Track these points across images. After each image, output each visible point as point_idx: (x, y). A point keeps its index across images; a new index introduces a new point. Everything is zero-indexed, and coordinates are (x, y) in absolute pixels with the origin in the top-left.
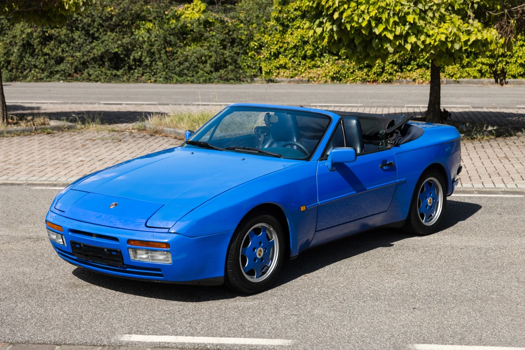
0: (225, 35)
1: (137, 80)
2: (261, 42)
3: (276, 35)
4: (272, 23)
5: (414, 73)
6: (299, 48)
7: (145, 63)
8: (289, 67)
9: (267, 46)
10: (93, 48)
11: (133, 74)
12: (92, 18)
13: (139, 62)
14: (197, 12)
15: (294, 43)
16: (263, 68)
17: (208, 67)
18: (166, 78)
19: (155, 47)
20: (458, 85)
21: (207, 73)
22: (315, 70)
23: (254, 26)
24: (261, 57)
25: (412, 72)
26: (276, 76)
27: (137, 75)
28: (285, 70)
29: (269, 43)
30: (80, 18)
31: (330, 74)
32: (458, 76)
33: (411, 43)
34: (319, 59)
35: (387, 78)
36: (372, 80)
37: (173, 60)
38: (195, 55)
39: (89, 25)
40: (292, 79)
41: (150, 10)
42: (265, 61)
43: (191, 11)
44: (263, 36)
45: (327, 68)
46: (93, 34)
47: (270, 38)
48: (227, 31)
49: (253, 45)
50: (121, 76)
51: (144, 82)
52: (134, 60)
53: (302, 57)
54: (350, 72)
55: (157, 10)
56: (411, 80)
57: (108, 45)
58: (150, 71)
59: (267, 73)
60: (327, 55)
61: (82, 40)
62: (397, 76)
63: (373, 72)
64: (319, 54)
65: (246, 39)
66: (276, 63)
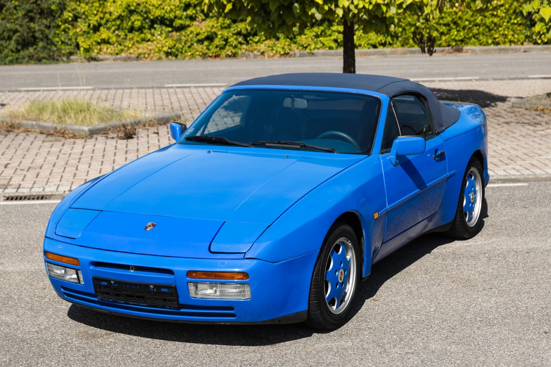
0: (32, 6)
2: (77, 13)
3: (95, 4)
5: (262, 46)
6: (124, 19)
8: (113, 41)
9: (84, 16)
15: (118, 12)
16: (80, 43)
17: (12, 44)
20: (313, 58)
21: (13, 52)
22: (145, 44)
24: (78, 30)
25: (259, 44)
26: (98, 53)
28: (108, 45)
29: (86, 13)
31: (164, 49)
32: (313, 47)
33: (343, 8)
34: (149, 31)
35: (231, 52)
36: (214, 54)
40: (118, 56)
42: (82, 35)
44: (79, 5)
45: (160, 42)
47: (87, 7)
49: (67, 17)
53: (128, 30)
54: (187, 45)
56: (259, 53)
59: (87, 50)
60: (159, 26)
62: (242, 49)
63: (215, 45)
64: (149, 26)
65: (56, 9)
66: (97, 37)
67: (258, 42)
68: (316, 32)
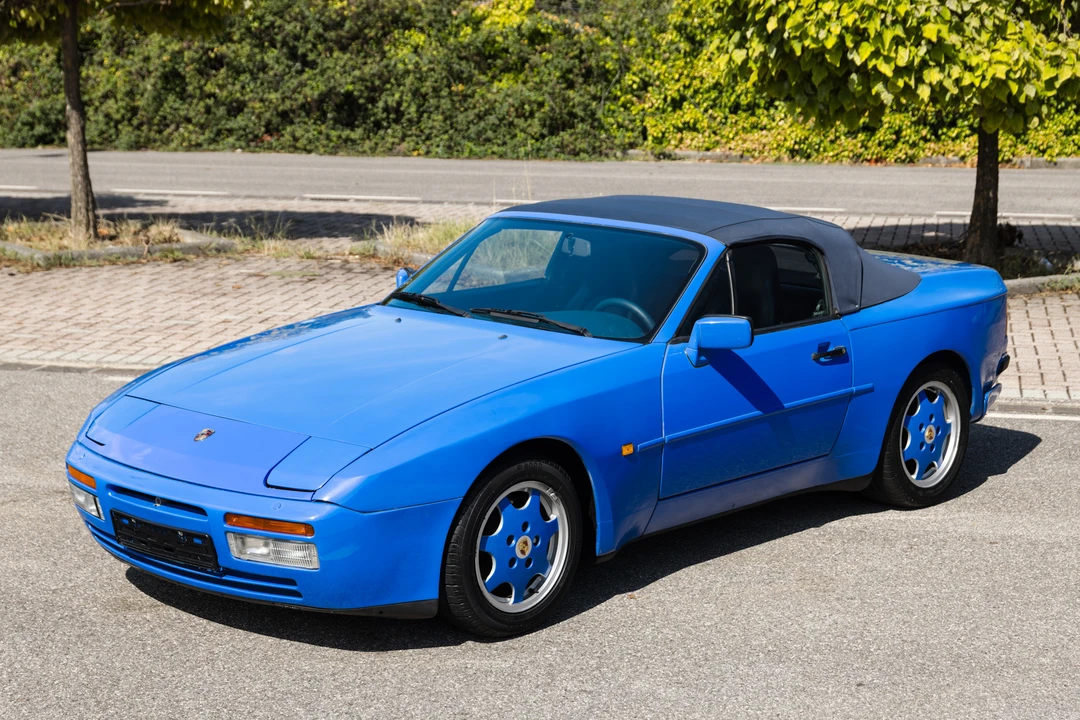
0: (572, 61)
1: (390, 151)
2: (646, 76)
3: (678, 62)
4: (670, 37)
5: (964, 145)
6: (725, 90)
7: (408, 116)
8: (703, 127)
9: (658, 83)
10: (303, 85)
11: (383, 138)
12: (302, 22)
13: (396, 113)
14: (516, 13)
15: (713, 78)
16: (649, 128)
17: (535, 127)
18: (449, 147)
19: (428, 84)
20: (1054, 170)
21: (533, 137)
22: (756, 135)
23: (633, 41)
24: (646, 106)
25: (958, 141)
26: (676, 146)
27: (391, 140)
28: (695, 134)
29: (662, 77)
30: (279, 22)
31: (788, 144)
32: (1057, 151)
34: (765, 112)
35: (906, 154)
36: (875, 157)
37: (466, 110)
38: (510, 100)
39: (297, 38)
40: (709, 153)
41: (420, 7)
42: (653, 114)
43: (505, 10)
44: (651, 64)
45: (783, 132)
46: (305, 56)
47: (664, 67)
48: (577, 52)
49: (630, 82)
50: (359, 142)
51: (405, 155)
52: (386, 109)
53: (730, 108)
54: (829, 139)
55: (434, 6)
56: (956, 158)
57: (333, 77)
58: (418, 133)
59: (659, 141)
60: (782, 103)
61: (281, 68)
62: (927, 150)
63: (877, 141)
64: (766, 102)
65: (614, 69)
66: (677, 119)
67: (957, 137)
68: (1065, 125)
